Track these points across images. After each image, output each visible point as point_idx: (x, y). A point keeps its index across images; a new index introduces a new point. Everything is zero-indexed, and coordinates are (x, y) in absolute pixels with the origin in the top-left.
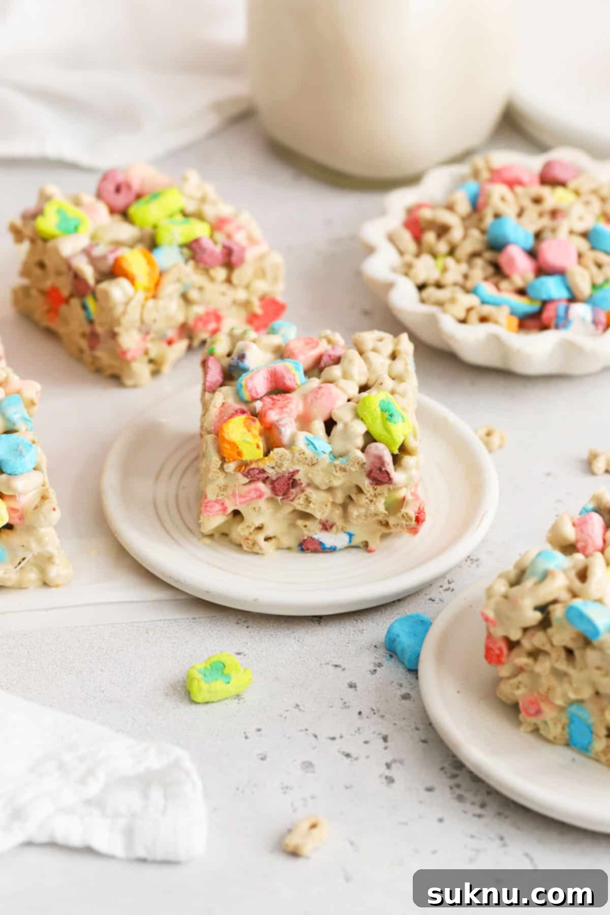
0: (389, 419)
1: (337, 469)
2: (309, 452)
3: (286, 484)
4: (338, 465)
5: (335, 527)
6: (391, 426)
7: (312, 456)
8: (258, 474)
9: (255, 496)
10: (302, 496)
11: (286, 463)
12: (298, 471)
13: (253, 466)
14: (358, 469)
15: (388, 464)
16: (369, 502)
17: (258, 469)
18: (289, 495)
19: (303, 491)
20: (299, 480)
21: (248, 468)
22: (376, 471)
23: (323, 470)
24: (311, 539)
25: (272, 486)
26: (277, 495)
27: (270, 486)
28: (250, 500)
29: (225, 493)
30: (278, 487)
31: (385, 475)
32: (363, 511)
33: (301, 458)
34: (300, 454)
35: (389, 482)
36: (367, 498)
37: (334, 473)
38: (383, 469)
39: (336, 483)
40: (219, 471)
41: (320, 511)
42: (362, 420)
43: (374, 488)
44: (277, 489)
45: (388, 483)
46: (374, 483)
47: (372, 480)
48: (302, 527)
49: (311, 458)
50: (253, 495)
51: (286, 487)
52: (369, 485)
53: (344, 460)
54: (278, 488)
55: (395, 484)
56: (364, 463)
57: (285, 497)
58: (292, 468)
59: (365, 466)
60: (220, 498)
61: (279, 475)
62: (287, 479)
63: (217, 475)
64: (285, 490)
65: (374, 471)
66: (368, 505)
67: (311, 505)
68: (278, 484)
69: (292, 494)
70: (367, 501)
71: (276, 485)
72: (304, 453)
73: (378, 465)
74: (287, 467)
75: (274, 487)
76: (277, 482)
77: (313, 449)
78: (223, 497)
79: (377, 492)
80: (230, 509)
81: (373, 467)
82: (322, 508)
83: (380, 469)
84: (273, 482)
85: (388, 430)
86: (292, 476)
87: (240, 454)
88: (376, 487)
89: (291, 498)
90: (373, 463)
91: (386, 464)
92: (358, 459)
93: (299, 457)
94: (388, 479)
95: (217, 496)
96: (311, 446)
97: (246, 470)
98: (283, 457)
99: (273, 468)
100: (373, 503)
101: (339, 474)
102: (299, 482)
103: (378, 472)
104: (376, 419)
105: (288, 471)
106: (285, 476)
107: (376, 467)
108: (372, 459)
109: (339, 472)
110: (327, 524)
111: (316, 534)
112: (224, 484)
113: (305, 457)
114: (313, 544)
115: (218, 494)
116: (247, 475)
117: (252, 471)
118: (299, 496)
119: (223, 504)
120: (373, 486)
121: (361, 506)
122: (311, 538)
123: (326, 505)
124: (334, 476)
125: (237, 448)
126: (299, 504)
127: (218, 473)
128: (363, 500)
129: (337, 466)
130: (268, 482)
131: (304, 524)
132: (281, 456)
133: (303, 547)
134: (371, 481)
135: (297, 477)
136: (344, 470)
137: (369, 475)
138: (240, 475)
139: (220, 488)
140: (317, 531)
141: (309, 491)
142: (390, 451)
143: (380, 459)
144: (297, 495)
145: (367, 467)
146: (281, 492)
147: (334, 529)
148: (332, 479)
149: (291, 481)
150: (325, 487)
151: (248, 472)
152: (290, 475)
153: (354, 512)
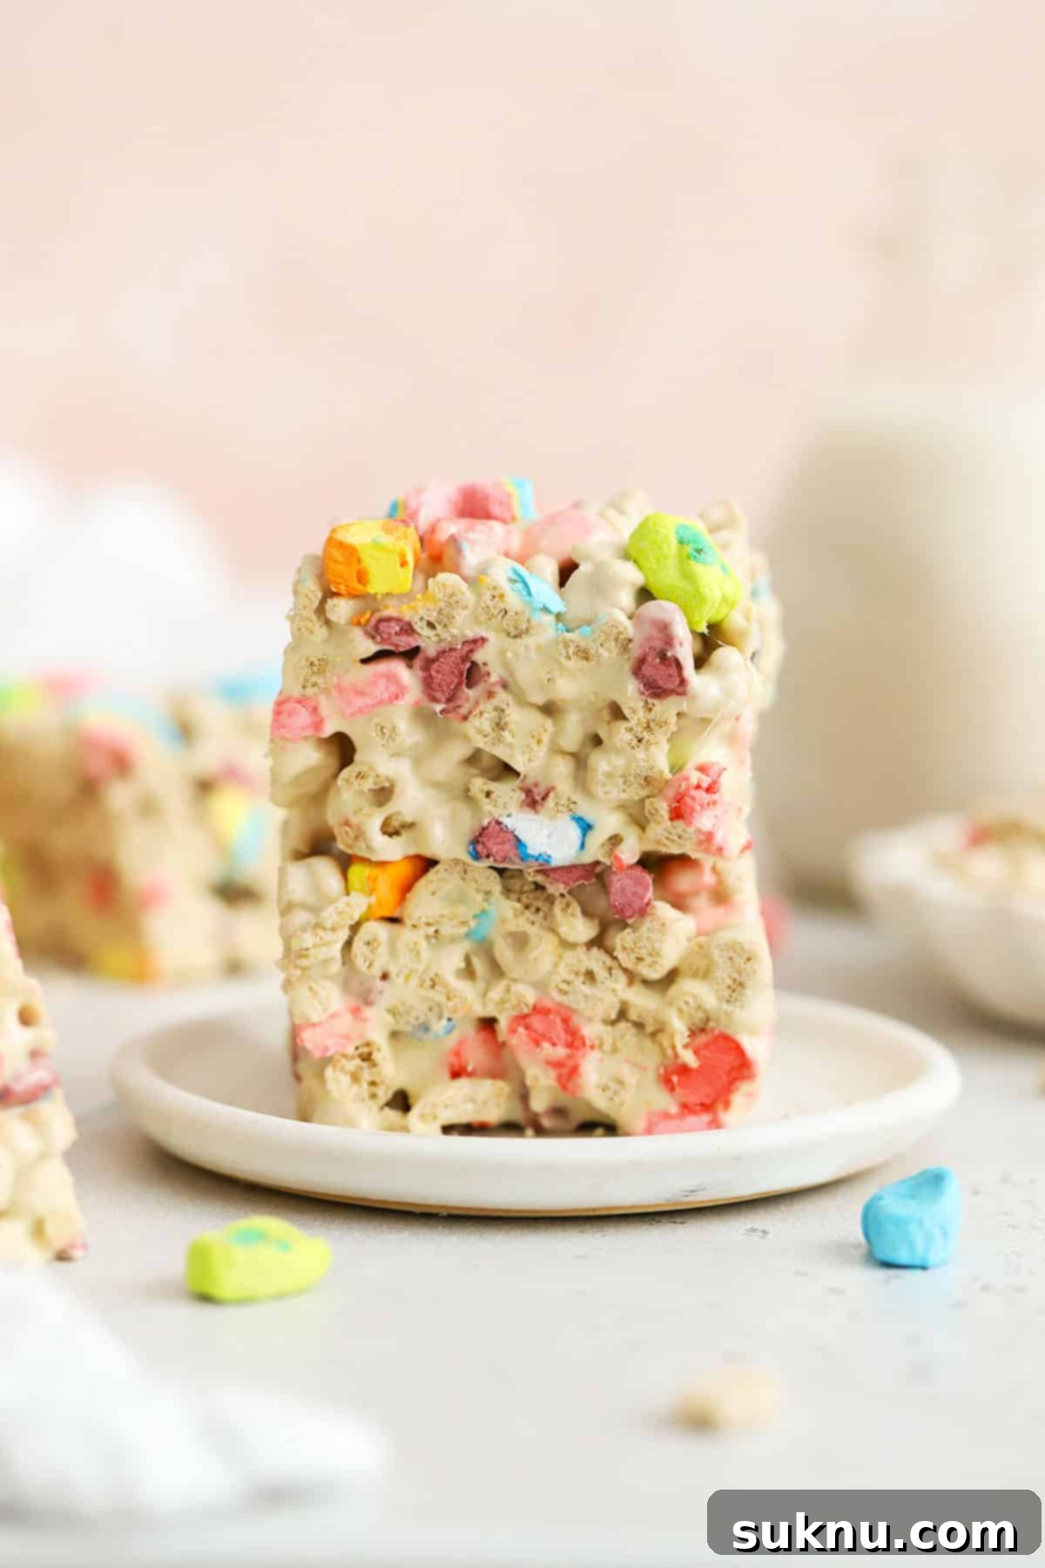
0: (695, 557)
1: (571, 650)
2: (513, 600)
3: (456, 672)
4: (573, 642)
5: (552, 795)
6: (698, 569)
7: (519, 609)
8: (396, 633)
9: (386, 696)
10: (487, 707)
11: (459, 615)
12: (483, 640)
13: (390, 612)
14: (614, 655)
15: (681, 644)
16: (635, 742)
17: (398, 620)
18: (459, 702)
19: (490, 695)
20: (485, 664)
21: (377, 616)
22: (654, 659)
23: (539, 649)
24: (497, 827)
25: (425, 674)
26: (435, 700)
27: (421, 674)
28: (374, 706)
29: (320, 681)
30: (438, 678)
31: (673, 671)
32: (620, 762)
33: (495, 607)
34: (494, 597)
35: (679, 690)
36: (631, 730)
37: (563, 660)
38: (669, 654)
39: (566, 688)
40: (314, 618)
41: (524, 753)
42: (635, 562)
43: (646, 702)
44: (435, 686)
45: (678, 694)
46: (647, 693)
47: (645, 685)
48: (481, 796)
49: (516, 613)
50: (381, 691)
51: (456, 680)
52: (637, 695)
53: (587, 630)
54: (438, 680)
55: (694, 697)
56: (630, 641)
57: (451, 705)
58: (472, 630)
59: (631, 645)
60: (310, 691)
61: (443, 645)
62: (459, 661)
63: (310, 625)
64: (452, 687)
65: (649, 659)
66: (633, 748)
67: (506, 734)
68: (438, 672)
69: (467, 700)
70: (628, 736)
71: (433, 673)
72: (502, 596)
73: (658, 644)
74: (463, 627)
75: (430, 676)
76: (435, 666)
77: (525, 593)
78: (315, 689)
79: (652, 716)
80: (329, 729)
81: (647, 650)
82: (528, 746)
83: (663, 656)
84: (429, 663)
85: (688, 577)
86: (471, 651)
87: (362, 577)
88: (650, 701)
89: (463, 711)
90: (649, 639)
91: (676, 642)
92: (617, 627)
93: (491, 604)
94: (677, 681)
95: (304, 687)
96: (520, 586)
97: (373, 622)
98: (455, 598)
99: (431, 625)
100: (642, 746)
101: (573, 664)
102: (483, 669)
103: (658, 660)
104: (666, 558)
105: (464, 635)
106: (455, 649)
107: (655, 649)
108: (648, 630)
109: (573, 657)
110: (535, 790)
111: (509, 816)
112: (321, 656)
113: (503, 606)
114: (502, 843)
115: (306, 680)
116: (373, 633)
117: (385, 624)
118: (482, 707)
119: (315, 710)
120: (644, 698)
121: (618, 751)
122: (498, 823)
123: (539, 742)
124: (562, 668)
125: (359, 561)
126: (477, 731)
127: (311, 621)
128: (621, 734)
129: (570, 643)
130: (418, 662)
131: (486, 788)
132: (452, 595)
133: (480, 848)
134: (641, 687)
135: (479, 656)
136: (585, 655)
137: (638, 669)
138: (357, 633)
139: (312, 664)
140: (513, 808)
141: (502, 697)
142: (690, 624)
143: (664, 629)
144: (477, 703)
145: (635, 651)
146: (443, 692)
147: (550, 802)
148: (556, 673)
149: (468, 665)
150: (540, 699)
151: (376, 628)
152: (466, 649)
153: (601, 763)
